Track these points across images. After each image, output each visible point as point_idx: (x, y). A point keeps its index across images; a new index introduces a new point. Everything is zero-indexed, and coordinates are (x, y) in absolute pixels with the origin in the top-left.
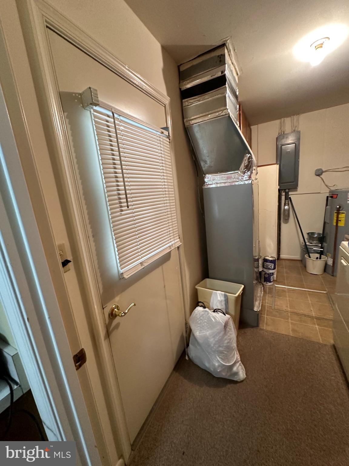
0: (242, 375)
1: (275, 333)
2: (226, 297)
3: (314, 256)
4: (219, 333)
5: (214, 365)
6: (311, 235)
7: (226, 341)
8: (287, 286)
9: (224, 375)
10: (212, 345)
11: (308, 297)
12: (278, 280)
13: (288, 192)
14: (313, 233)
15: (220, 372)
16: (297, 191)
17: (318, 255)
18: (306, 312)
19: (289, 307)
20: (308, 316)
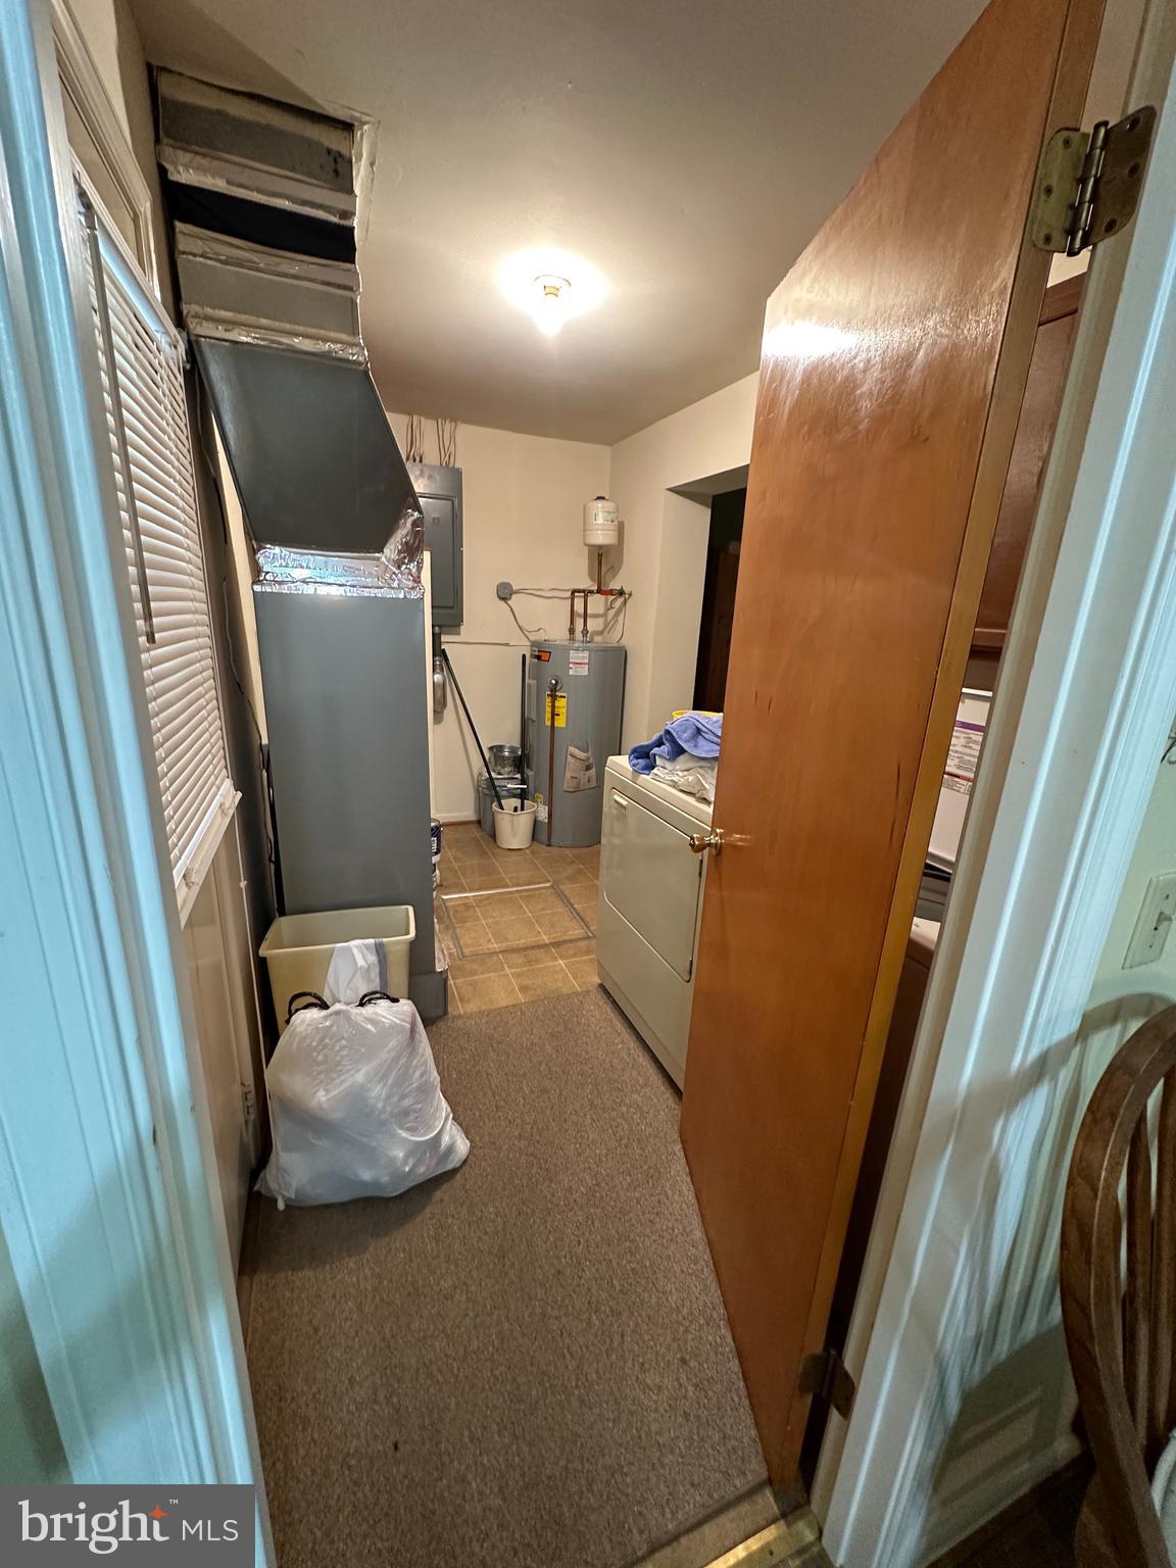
0: (463, 1146)
1: (491, 1011)
2: (380, 950)
3: (511, 803)
4: (396, 1059)
5: (392, 1160)
6: (497, 750)
7: (417, 1074)
8: (471, 891)
9: (424, 1171)
10: (380, 1105)
11: (522, 907)
12: (444, 883)
13: (440, 634)
14: (500, 748)
15: (410, 1171)
16: (459, 634)
17: (516, 802)
18: (531, 940)
19: (493, 941)
20: (539, 947)
